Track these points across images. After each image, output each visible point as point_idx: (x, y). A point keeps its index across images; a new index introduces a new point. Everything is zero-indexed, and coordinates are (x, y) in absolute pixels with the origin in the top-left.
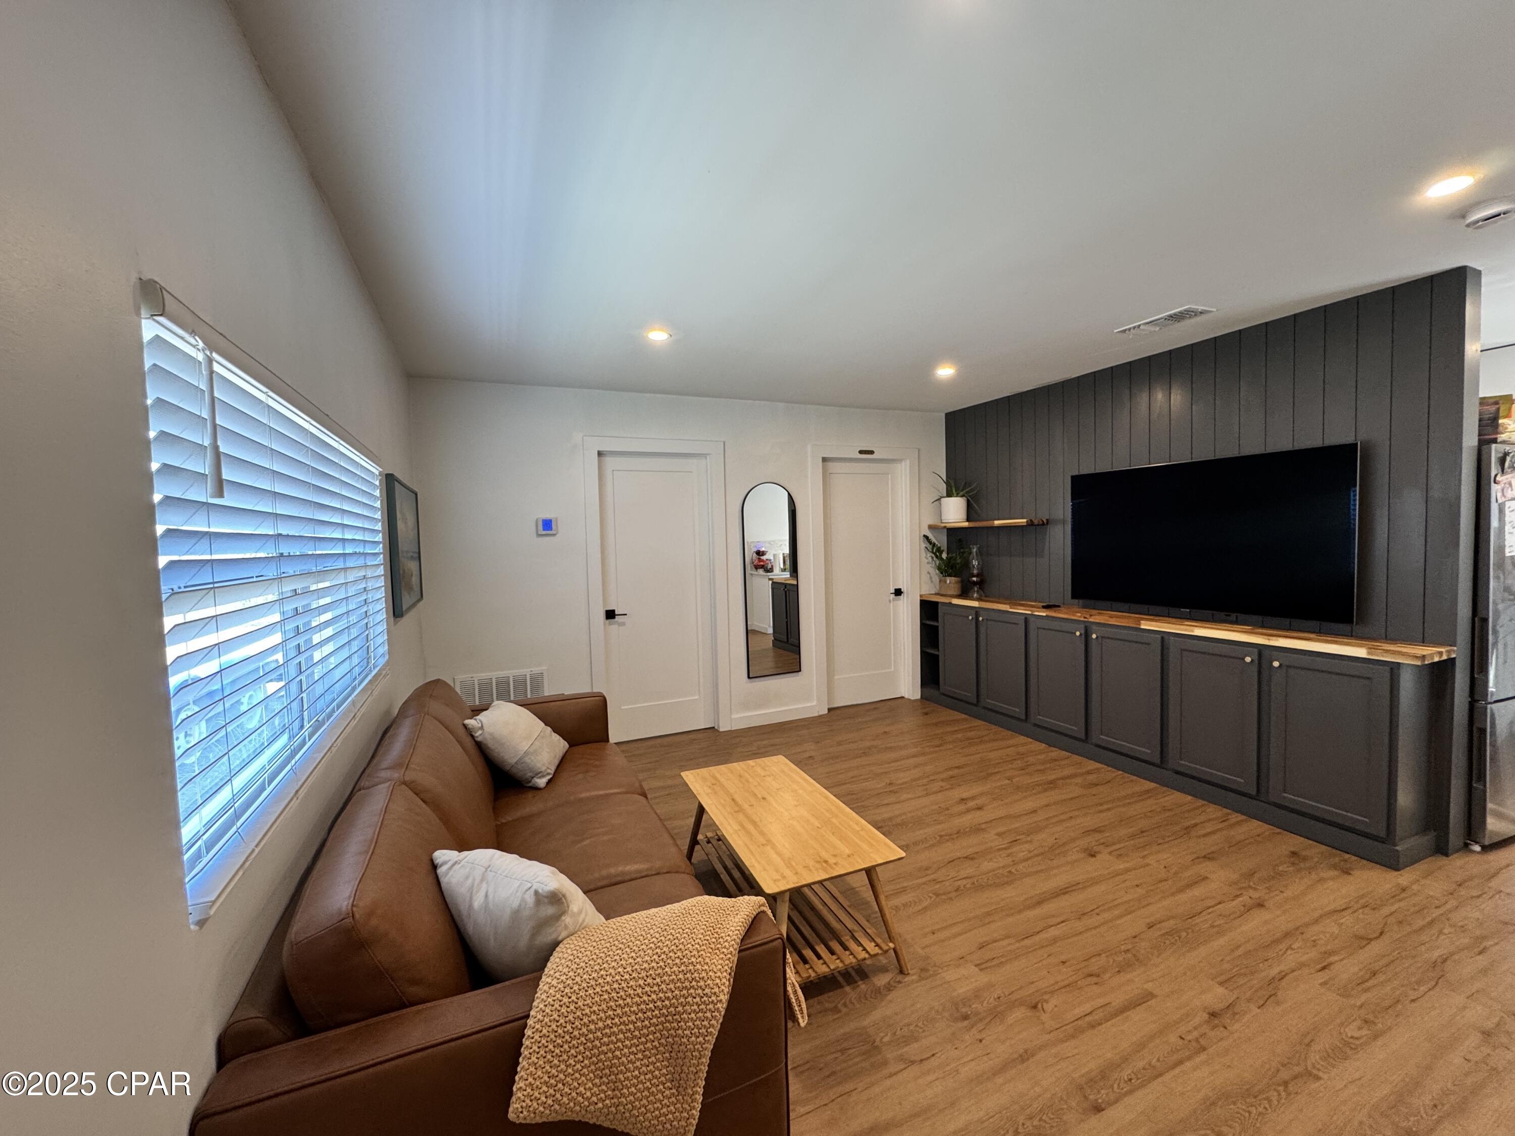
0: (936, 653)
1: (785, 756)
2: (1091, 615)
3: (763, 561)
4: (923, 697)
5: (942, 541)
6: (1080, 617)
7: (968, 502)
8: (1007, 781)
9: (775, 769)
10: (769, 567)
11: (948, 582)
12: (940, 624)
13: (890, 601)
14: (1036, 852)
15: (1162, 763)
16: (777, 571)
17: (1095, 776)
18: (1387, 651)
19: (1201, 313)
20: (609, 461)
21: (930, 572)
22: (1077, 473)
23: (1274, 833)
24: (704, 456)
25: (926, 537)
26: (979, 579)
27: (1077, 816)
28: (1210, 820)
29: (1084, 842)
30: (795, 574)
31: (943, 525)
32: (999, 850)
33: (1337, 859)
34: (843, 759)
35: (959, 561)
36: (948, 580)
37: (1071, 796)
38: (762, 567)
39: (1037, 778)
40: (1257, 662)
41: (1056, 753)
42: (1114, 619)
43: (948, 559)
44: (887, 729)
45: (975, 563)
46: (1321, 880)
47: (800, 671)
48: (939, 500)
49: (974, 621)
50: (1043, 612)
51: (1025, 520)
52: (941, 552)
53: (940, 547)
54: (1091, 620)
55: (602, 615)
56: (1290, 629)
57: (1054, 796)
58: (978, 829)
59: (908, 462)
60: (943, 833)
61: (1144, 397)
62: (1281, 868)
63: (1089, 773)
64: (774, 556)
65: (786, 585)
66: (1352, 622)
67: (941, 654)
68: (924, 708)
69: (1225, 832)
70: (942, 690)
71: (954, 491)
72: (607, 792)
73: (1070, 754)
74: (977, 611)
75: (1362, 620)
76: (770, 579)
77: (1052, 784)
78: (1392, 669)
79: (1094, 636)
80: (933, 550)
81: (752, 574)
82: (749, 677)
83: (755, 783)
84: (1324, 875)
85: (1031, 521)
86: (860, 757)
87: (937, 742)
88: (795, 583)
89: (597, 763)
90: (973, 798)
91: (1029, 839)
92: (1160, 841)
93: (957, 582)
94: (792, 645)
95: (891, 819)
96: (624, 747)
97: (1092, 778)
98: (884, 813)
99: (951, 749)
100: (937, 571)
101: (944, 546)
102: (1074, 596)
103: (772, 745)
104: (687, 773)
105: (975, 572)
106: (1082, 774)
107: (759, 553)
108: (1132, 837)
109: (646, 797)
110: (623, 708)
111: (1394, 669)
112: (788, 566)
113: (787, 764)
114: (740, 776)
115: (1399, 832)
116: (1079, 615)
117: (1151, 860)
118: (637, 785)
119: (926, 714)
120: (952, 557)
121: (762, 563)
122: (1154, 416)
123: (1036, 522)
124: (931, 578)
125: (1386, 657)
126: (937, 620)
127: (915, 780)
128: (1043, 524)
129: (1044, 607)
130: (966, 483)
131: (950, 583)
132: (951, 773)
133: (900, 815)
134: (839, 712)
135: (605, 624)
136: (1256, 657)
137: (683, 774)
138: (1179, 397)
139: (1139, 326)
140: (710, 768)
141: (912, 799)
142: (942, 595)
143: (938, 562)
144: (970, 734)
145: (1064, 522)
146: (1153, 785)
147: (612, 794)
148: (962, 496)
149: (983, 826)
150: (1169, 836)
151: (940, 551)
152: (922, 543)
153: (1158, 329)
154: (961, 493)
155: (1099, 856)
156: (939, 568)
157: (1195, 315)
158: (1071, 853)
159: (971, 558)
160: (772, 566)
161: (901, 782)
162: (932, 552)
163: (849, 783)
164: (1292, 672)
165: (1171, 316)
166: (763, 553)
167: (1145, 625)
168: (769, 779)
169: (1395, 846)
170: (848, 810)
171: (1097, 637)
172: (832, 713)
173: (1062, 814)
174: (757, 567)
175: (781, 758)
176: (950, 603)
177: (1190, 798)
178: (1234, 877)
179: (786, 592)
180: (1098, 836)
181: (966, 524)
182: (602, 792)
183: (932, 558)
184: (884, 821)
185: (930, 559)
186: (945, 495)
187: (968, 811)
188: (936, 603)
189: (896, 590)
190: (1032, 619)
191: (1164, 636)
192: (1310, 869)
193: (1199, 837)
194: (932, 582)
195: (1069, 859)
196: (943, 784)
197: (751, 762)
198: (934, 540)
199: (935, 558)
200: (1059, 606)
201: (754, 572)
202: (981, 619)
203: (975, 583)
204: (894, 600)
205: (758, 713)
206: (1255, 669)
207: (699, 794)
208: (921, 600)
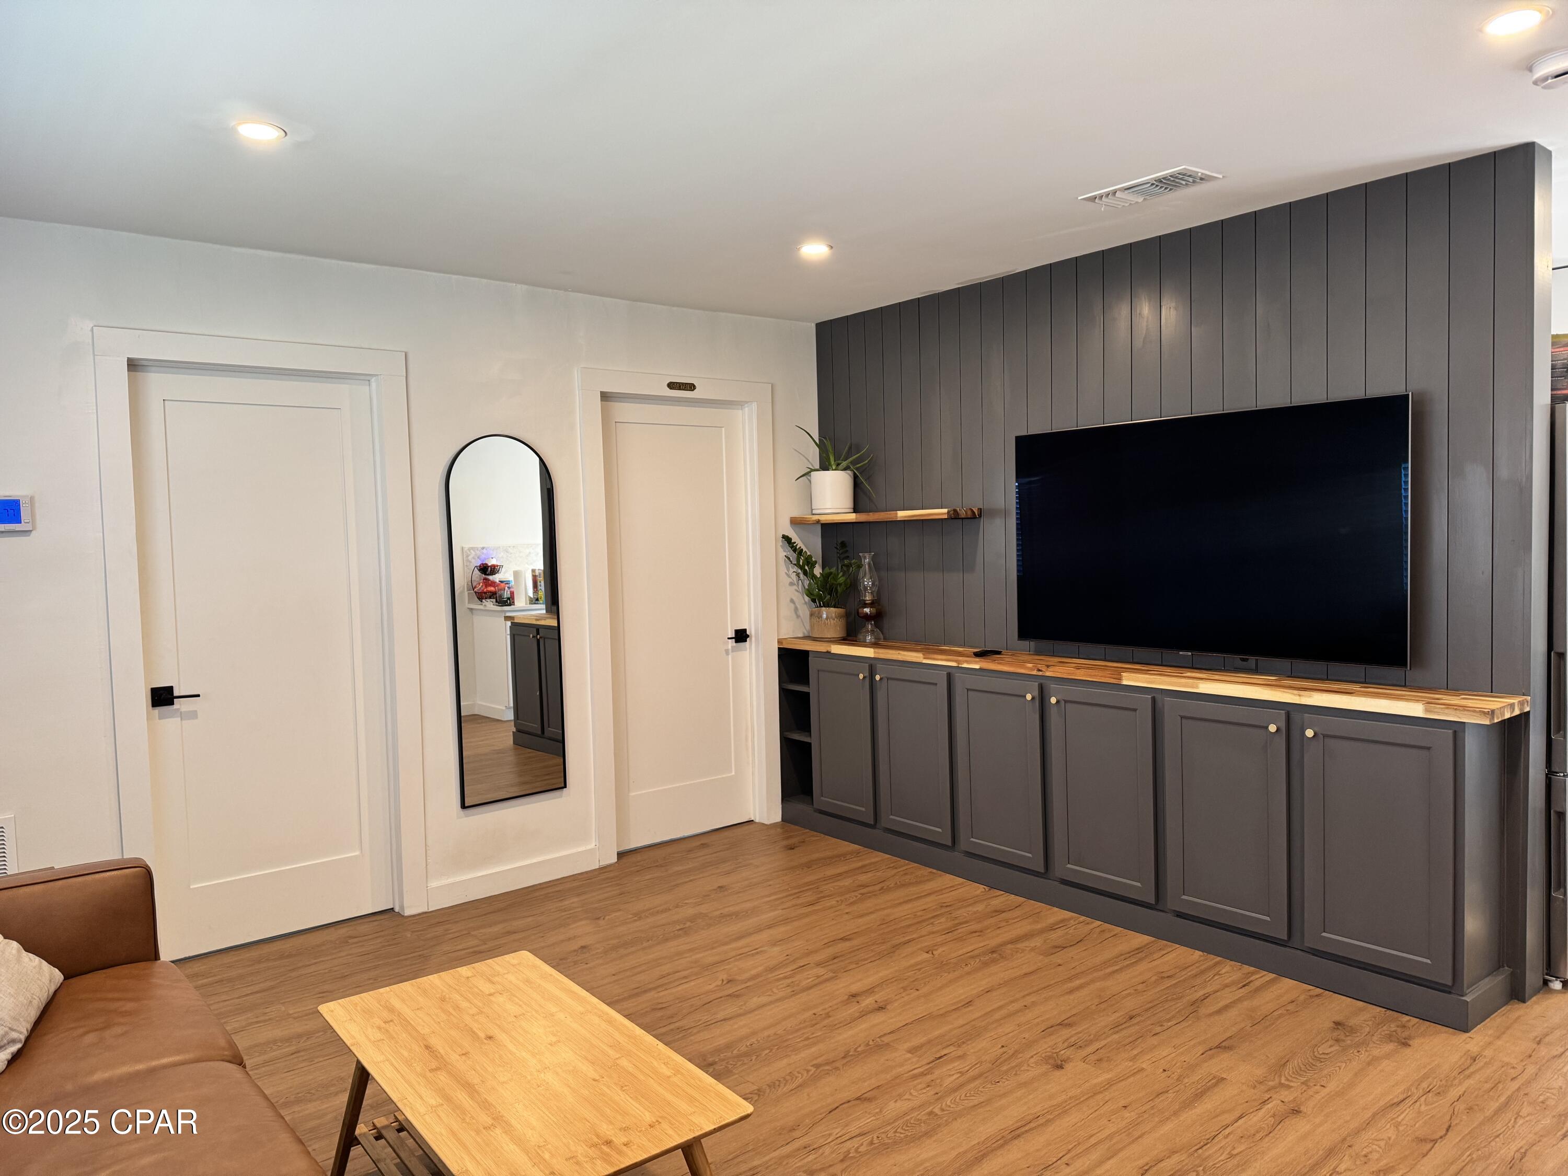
0: (807, 740)
1: (534, 952)
2: (1048, 666)
3: (493, 584)
4: (787, 818)
5: (813, 545)
6: (1032, 669)
7: (855, 478)
8: (926, 956)
9: (511, 977)
10: (506, 594)
11: (825, 616)
12: (812, 689)
13: (727, 652)
14: (971, 1073)
15: (1157, 904)
16: (521, 602)
17: (1060, 932)
18: (1448, 706)
19: (1201, 179)
20: (154, 381)
21: (794, 598)
22: (1024, 433)
23: (1311, 997)
24: (365, 378)
25: (787, 539)
26: (873, 610)
27: (1034, 1004)
28: (1227, 986)
29: (1044, 1047)
30: (555, 608)
31: (816, 518)
32: (915, 1077)
33: (1393, 1027)
34: (645, 944)
35: (841, 580)
36: (825, 612)
37: (1026, 969)
38: (492, 595)
39: (975, 945)
40: (1284, 729)
41: (1002, 899)
42: (1082, 671)
43: (826, 577)
44: (723, 881)
45: (867, 582)
46: (1372, 1062)
47: (565, 787)
48: (807, 474)
49: (867, 681)
50: (976, 663)
51: (945, 511)
52: (812, 565)
53: (810, 557)
54: (1048, 674)
55: (144, 698)
56: (1327, 679)
57: (999, 973)
58: (877, 1047)
59: (754, 406)
60: (819, 1061)
61: (1124, 310)
62: (1321, 1050)
63: (1052, 928)
64: (516, 574)
65: (538, 629)
66: (1406, 665)
67: (814, 740)
68: (788, 838)
69: (1246, 1004)
70: (815, 805)
71: (833, 462)
72: (154, 1063)
73: (1022, 899)
74: (872, 665)
75: (1420, 661)
76: (507, 618)
77: (996, 954)
78: (1455, 732)
79: (1053, 700)
80: (798, 561)
81: (471, 610)
82: (463, 806)
83: (474, 1011)
84: (1376, 1052)
85: (955, 511)
86: (679, 936)
87: (809, 897)
88: (554, 623)
89: (129, 1006)
90: (870, 991)
91: (960, 1053)
92: (1158, 1029)
93: (839, 617)
94: (550, 739)
95: (728, 1046)
96: (197, 967)
97: (1055, 936)
98: (717, 1037)
99: (831, 907)
100: (807, 599)
101: (817, 555)
102: (1023, 634)
103: (510, 933)
104: (332, 1005)
105: (868, 598)
106: (1042, 931)
107: (486, 570)
108: (1117, 1027)
109: (241, 1063)
110: (191, 887)
111: (1458, 729)
112: (542, 594)
113: (534, 967)
114: (443, 999)
115: (1469, 972)
116: (1030, 665)
117: (1144, 1063)
118: (222, 1042)
119: (791, 848)
120: (831, 573)
121: (492, 589)
122: (1138, 343)
123: (963, 514)
124: (796, 609)
125: (1447, 714)
126: (805, 680)
127: (772, 969)
128: (974, 517)
129: (977, 655)
130: (850, 448)
131: (827, 618)
132: (831, 951)
133: (747, 1037)
134: (638, 857)
135: (149, 718)
136: (1283, 725)
137: (324, 1009)
138: (1173, 313)
139: (1115, 192)
140: (381, 990)
141: (764, 1006)
142: (815, 639)
143: (807, 583)
144: (863, 878)
145: (1005, 513)
146: (1146, 939)
147: (165, 1067)
148: (845, 469)
149: (886, 1039)
150: (1169, 1020)
151: (810, 562)
152: (781, 550)
153: (1140, 200)
154: (844, 464)
155: (1069, 1067)
156: (809, 593)
157: (1194, 182)
158: (1025, 1067)
159: (861, 574)
160: (512, 593)
161: (747, 975)
162: (798, 565)
163: (654, 988)
164: (1330, 742)
165: (1160, 181)
166: (494, 570)
167: (1131, 679)
168: (500, 999)
169: (1463, 996)
170: (649, 1039)
171: (1058, 702)
172: (624, 860)
173: (1012, 1002)
174: (481, 596)
175: (525, 956)
176: (828, 652)
177: (1198, 954)
178: (1260, 1072)
179: (538, 641)
180: (1065, 1033)
181: (852, 517)
182: (141, 1067)
183: (798, 575)
184: (718, 1051)
185: (794, 576)
186: (818, 467)
187: (863, 1014)
188: (806, 653)
189: (737, 632)
190: (957, 675)
191: (1156, 696)
192: (1358, 1046)
193: (1211, 1015)
194: (798, 616)
195: (1024, 1077)
196: (821, 971)
197: (464, 971)
198: (800, 544)
199: (802, 576)
200: (999, 653)
201: (477, 606)
202: (878, 677)
203: (867, 618)
204: (734, 649)
205: (480, 874)
206: (1281, 742)
207: (357, 1044)
208: (779, 649)
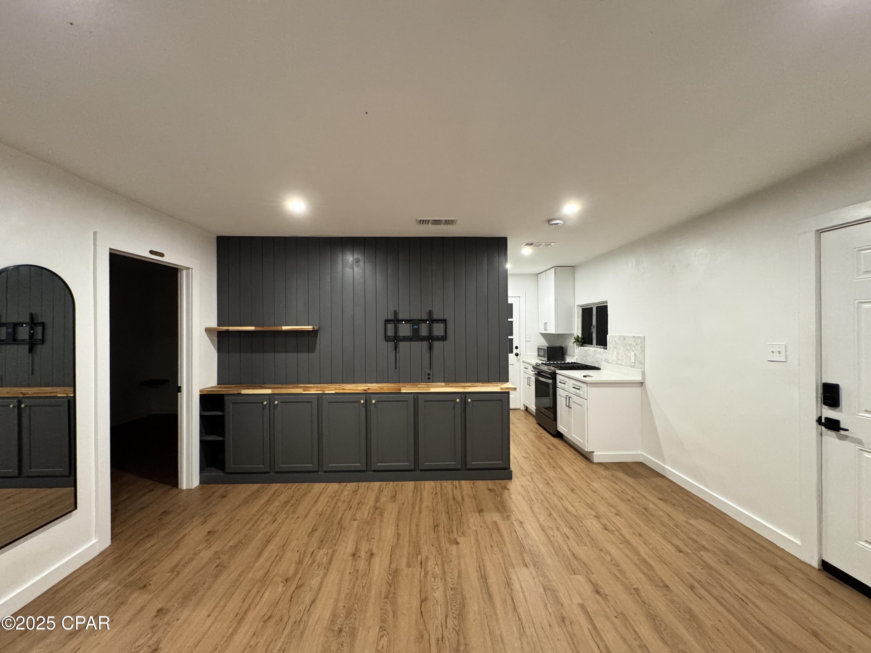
4: (203, 482)
12: (227, 413)
47: (76, 508)
51: (311, 326)
60: (383, 594)
67: (227, 438)
68: (214, 492)
70: (227, 471)
74: (271, 397)
78: (508, 394)
79: (373, 402)
86: (222, 571)
90: (357, 550)
99: (286, 518)
126: (222, 409)
127: (300, 563)
132: (315, 539)
133: (336, 604)
141: (321, 583)
161: (291, 572)
167: (403, 390)
176: (240, 394)
181: (252, 328)
187: (369, 561)
188: (223, 395)
190: (324, 397)
191: (415, 395)
196: (324, 551)
202: (276, 402)
208: (200, 395)
